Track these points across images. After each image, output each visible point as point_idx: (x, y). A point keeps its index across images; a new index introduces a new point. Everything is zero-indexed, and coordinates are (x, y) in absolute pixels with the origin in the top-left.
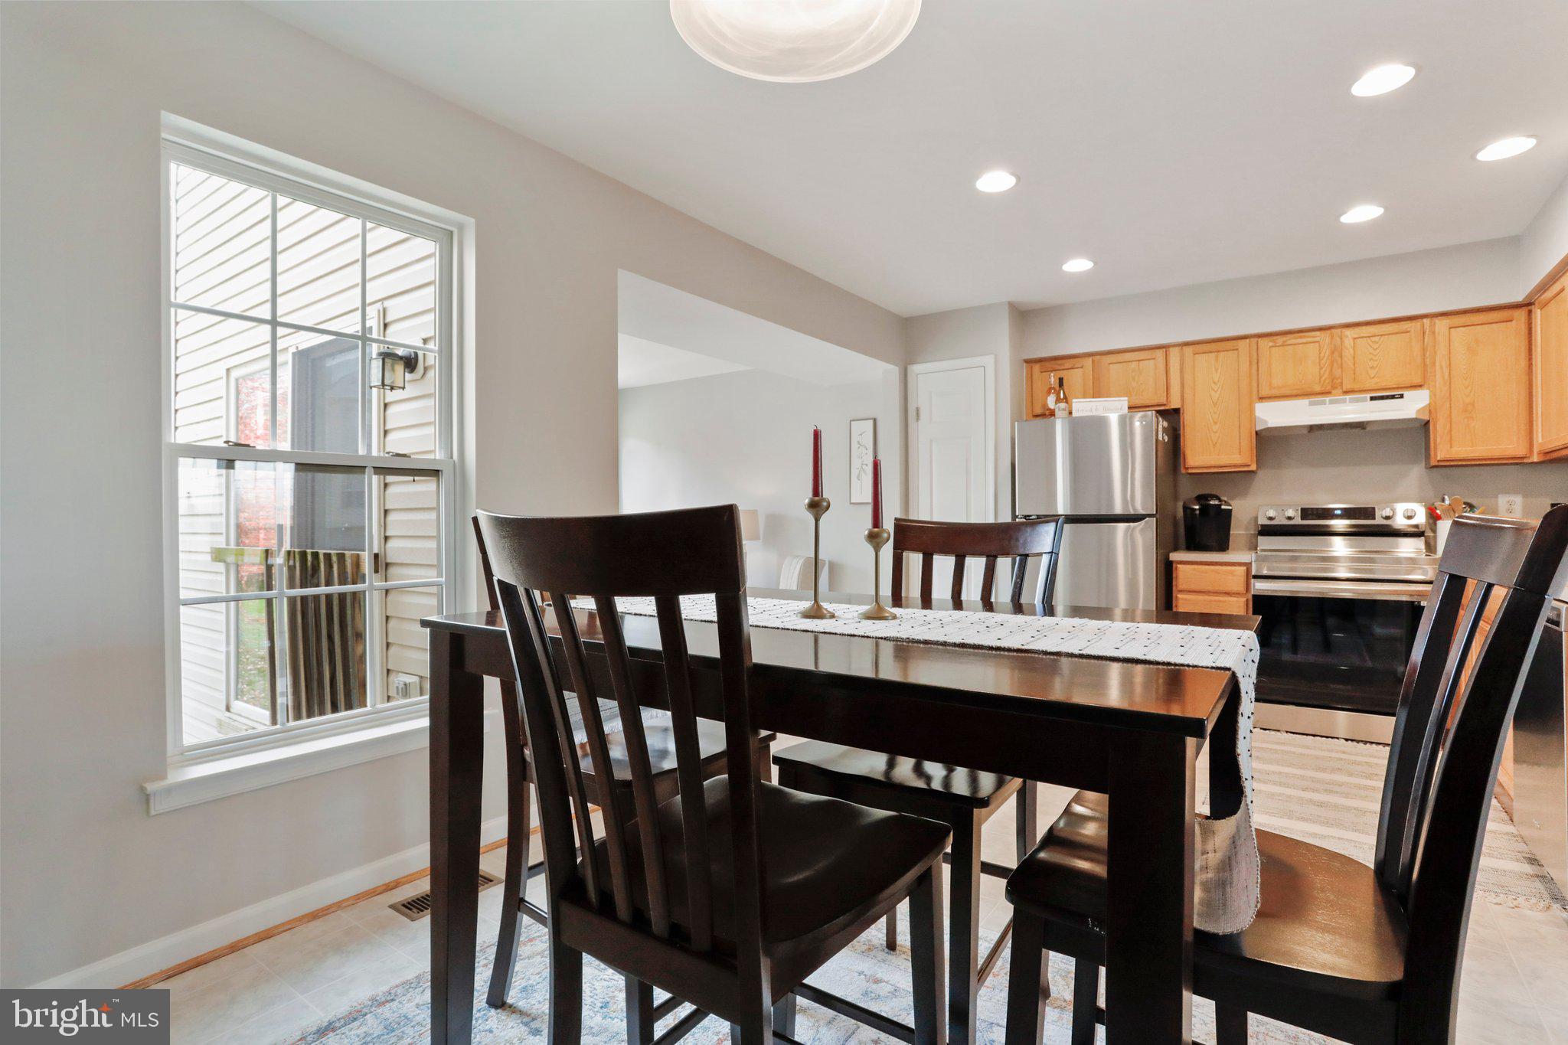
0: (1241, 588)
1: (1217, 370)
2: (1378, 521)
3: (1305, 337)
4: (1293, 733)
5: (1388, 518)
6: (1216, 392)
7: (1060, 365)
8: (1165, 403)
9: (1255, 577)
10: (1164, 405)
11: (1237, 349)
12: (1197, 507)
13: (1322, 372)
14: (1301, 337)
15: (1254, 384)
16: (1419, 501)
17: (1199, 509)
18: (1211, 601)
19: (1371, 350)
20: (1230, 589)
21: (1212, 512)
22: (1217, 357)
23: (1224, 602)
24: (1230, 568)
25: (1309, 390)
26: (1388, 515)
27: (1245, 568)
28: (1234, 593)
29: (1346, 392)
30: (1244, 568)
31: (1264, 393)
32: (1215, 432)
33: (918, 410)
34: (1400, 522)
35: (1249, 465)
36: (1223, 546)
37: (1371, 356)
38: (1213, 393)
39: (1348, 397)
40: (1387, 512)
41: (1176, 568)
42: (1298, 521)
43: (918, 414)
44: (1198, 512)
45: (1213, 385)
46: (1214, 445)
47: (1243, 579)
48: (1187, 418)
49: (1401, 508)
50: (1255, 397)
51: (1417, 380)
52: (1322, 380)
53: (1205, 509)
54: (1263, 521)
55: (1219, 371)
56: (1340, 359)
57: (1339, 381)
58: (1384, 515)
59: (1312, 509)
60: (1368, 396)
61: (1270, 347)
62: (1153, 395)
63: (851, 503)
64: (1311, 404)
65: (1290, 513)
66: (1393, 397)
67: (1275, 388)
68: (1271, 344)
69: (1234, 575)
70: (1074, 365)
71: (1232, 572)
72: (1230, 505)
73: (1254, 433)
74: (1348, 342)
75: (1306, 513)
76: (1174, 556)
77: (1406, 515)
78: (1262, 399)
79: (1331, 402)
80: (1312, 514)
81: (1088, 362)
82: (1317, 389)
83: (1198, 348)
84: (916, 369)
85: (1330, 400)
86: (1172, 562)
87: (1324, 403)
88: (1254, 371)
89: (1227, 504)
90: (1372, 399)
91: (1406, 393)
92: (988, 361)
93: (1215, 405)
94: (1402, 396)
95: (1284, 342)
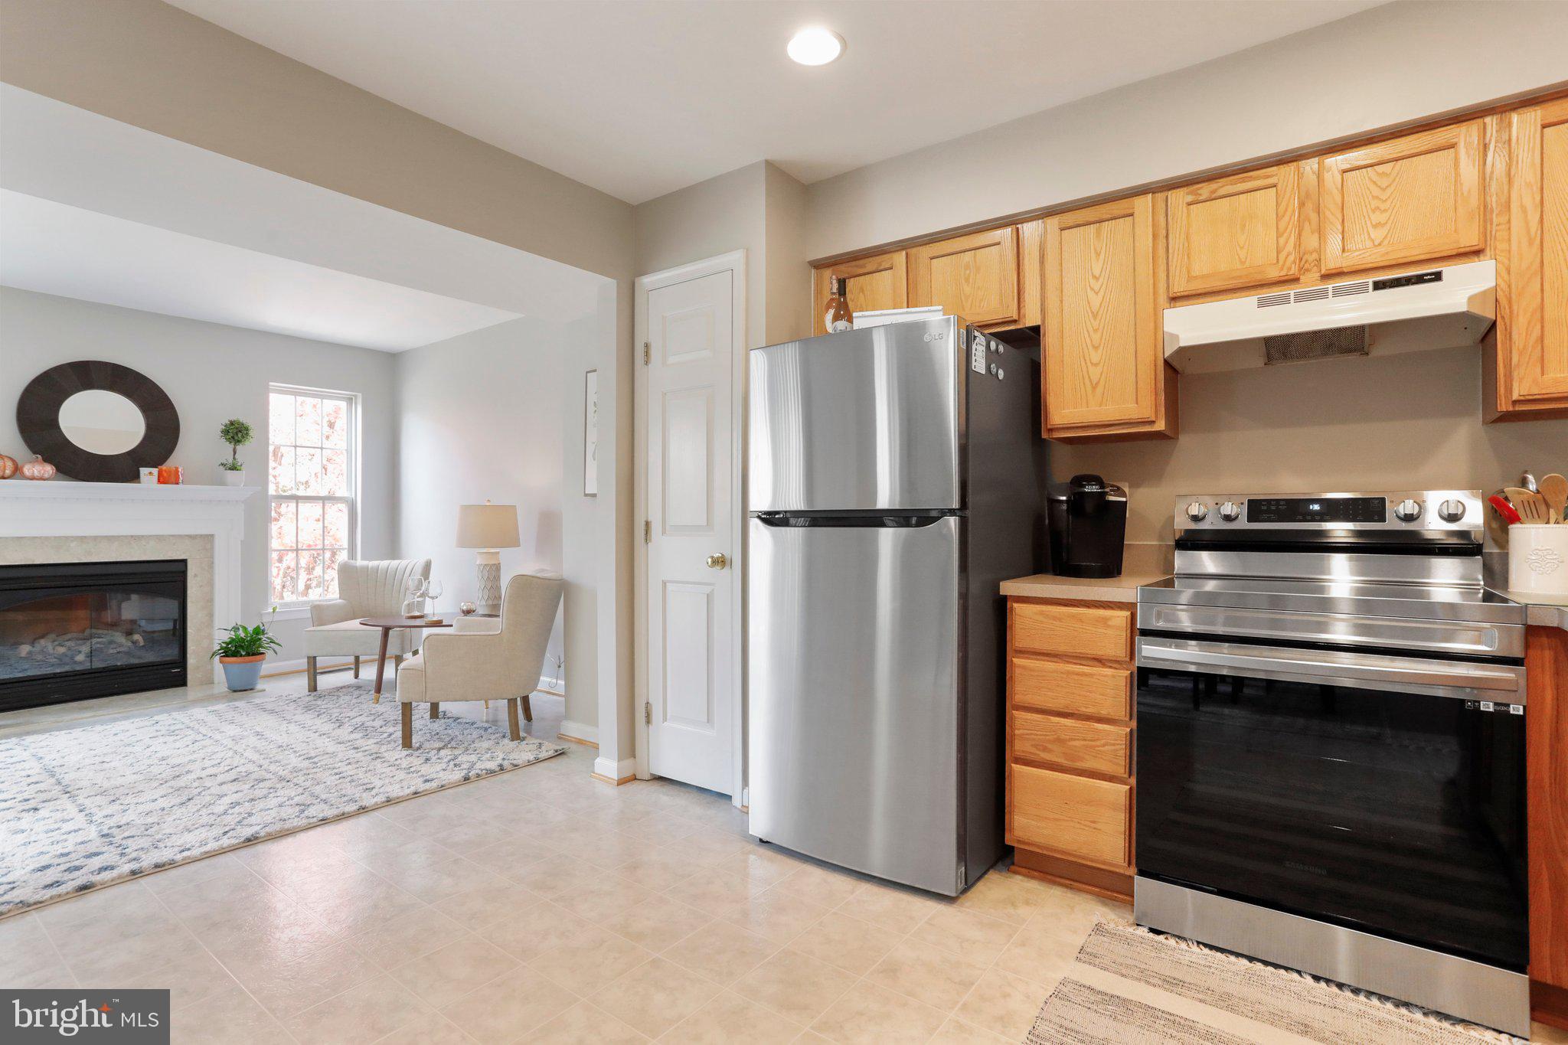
0: (1120, 651)
1: (1098, 254)
2: (1391, 524)
3: (1251, 179)
4: (1211, 947)
5: (1409, 518)
6: (1097, 293)
7: (861, 267)
8: (1015, 317)
9: (1145, 633)
10: (1015, 321)
11: (1132, 215)
12: (1064, 498)
13: (1282, 241)
14: (1243, 181)
15: (1162, 276)
16: (1471, 486)
17: (1067, 502)
18: (1068, 673)
19: (1376, 191)
20: (1100, 653)
21: (1089, 507)
22: (1098, 233)
23: (1091, 675)
24: (1101, 612)
25: (1259, 277)
26: (1408, 512)
27: (1128, 613)
28: (1111, 661)
29: (1327, 277)
30: (1126, 614)
31: (1180, 287)
32: (1096, 365)
33: (647, 346)
34: (1434, 526)
35: (1153, 422)
36: (1110, 567)
37: (1375, 203)
38: (1091, 294)
39: (1330, 286)
40: (1408, 507)
41: (1012, 607)
42: (1243, 524)
43: (647, 354)
44: (1064, 507)
45: (1092, 282)
46: (1094, 388)
47: (1123, 636)
48: (1050, 341)
49: (1435, 500)
50: (1162, 298)
51: (1470, 239)
52: (1282, 256)
53: (1078, 501)
54: (1182, 524)
55: (1102, 256)
56: (1316, 215)
57: (1315, 256)
58: (1402, 512)
59: (1269, 501)
60: (1370, 280)
61: (1189, 204)
62: (994, 306)
63: (586, 495)
64: (1262, 303)
65: (1228, 509)
66: (1420, 279)
67: (1196, 278)
68: (1190, 198)
69: (1109, 626)
70: (880, 264)
71: (1104, 621)
72: (1124, 495)
73: (1161, 363)
74: (1332, 178)
75: (1257, 509)
76: (1008, 588)
77: (1445, 512)
78: (1175, 299)
79: (1300, 298)
80: (1268, 511)
81: (900, 258)
82: (1274, 274)
83: (1070, 218)
84: (647, 281)
85: (1296, 295)
86: (1005, 599)
87: (1284, 300)
88: (1161, 252)
89: (1119, 491)
90: (1379, 286)
91: (1448, 270)
92: (735, 258)
93: (1095, 316)
94: (1438, 277)
95: (1214, 192)
